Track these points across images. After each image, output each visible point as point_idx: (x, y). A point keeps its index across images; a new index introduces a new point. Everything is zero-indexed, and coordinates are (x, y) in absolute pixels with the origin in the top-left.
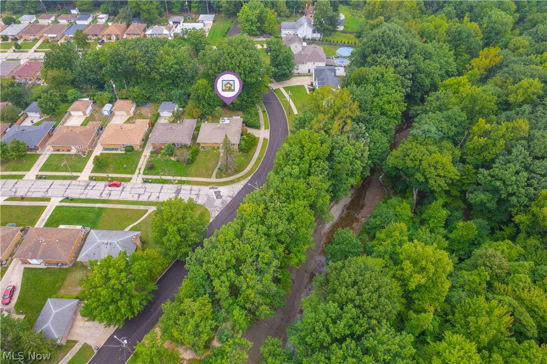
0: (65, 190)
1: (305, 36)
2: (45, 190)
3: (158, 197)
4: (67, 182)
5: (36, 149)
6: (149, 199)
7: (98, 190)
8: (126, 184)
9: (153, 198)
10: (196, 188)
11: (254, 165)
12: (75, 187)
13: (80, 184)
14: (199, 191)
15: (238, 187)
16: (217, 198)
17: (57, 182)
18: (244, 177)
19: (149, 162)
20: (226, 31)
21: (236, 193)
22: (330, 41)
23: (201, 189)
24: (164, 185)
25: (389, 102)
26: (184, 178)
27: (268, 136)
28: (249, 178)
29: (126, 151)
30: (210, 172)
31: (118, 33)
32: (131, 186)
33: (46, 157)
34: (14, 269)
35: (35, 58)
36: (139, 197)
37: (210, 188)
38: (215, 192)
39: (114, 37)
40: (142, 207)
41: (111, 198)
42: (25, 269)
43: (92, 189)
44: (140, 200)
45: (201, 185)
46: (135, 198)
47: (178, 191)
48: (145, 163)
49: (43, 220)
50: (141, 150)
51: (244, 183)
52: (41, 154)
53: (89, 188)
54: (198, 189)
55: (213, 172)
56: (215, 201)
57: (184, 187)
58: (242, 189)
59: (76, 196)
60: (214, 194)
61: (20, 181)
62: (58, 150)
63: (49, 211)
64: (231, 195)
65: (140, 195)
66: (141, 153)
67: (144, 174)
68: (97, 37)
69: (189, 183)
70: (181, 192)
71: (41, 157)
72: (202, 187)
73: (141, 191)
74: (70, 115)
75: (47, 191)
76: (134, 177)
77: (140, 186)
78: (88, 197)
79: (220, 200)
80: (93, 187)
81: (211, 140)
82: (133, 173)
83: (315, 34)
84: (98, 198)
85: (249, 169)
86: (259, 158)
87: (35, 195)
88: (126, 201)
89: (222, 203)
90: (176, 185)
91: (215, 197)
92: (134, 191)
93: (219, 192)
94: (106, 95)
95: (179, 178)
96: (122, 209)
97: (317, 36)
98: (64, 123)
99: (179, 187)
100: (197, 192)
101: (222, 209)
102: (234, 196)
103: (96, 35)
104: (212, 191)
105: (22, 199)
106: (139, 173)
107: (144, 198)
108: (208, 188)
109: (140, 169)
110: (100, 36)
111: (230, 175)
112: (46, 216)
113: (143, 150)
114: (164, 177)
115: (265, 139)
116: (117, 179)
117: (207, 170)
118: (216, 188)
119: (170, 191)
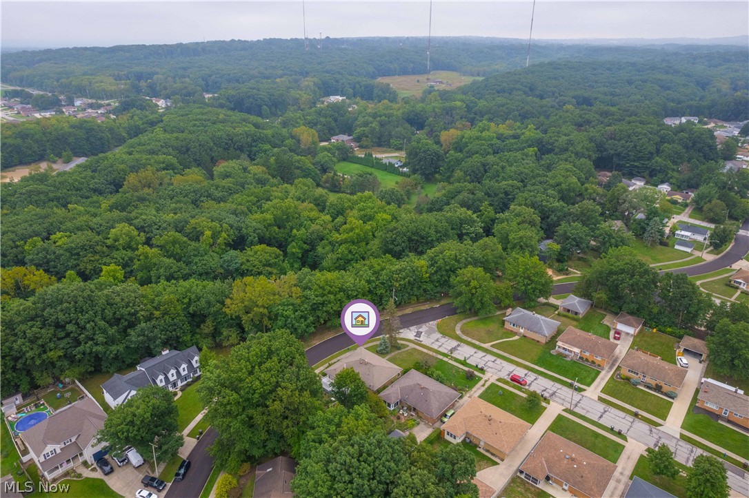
3: (475, 353)
4: (577, 410)
7: (539, 384)
8: (505, 378)
9: (481, 354)
10: (435, 346)
13: (561, 401)
14: (433, 343)
16: (421, 332)
21: (402, 330)
26: (441, 357)
28: (378, 337)
32: (500, 373)
36: (495, 360)
37: (421, 341)
38: (419, 337)
40: (495, 350)
41: (526, 371)
43: (547, 389)
44: (495, 358)
46: (499, 361)
48: (475, 390)
53: (551, 392)
57: (446, 352)
59: (565, 389)
60: (422, 336)
61: (650, 445)
63: (599, 386)
64: (408, 330)
65: (494, 362)
67: (481, 378)
69: (439, 353)
72: (428, 345)
73: (490, 364)
75: (605, 411)
76: (493, 381)
77: (489, 370)
78: (552, 383)
79: (420, 330)
80: (545, 390)
82: (493, 384)
84: (540, 377)
87: (621, 414)
89: (420, 328)
91: (423, 334)
92: (499, 367)
93: (416, 336)
95: (447, 360)
96: (516, 356)
100: (437, 343)
102: (405, 329)
104: (421, 339)
106: (486, 381)
107: (490, 358)
109: (484, 386)
119: (461, 353)
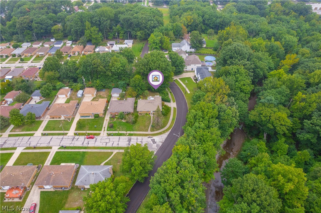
0: (60, 142)
1: (186, 50)
2: (48, 142)
3: (118, 144)
4: (61, 137)
5: (40, 117)
6: (112, 145)
7: (81, 141)
8: (97, 137)
9: (115, 145)
10: (140, 138)
11: (171, 123)
12: (66, 140)
13: (69, 137)
14: (142, 139)
15: (165, 136)
16: (154, 143)
17: (55, 137)
18: (167, 130)
19: (109, 123)
20: (141, 49)
21: (164, 140)
22: (200, 53)
23: (143, 138)
24: (120, 137)
25: (244, 85)
26: (132, 132)
27: (176, 107)
28: (170, 131)
29: (95, 117)
30: (147, 128)
31: (79, 51)
32: (101, 138)
33: (46, 122)
34: (34, 193)
35: (32, 66)
36: (106, 144)
37: (148, 138)
38: (152, 140)
39: (77, 53)
40: (109, 151)
41: (89, 146)
42: (41, 192)
43: (77, 141)
44: (107, 146)
45: (143, 136)
46: (104, 145)
47: (130, 140)
48: (107, 124)
49: (49, 161)
50: (103, 116)
51: (167, 133)
52: (43, 121)
53: (74, 140)
54: (141, 139)
55: (148, 128)
56: (152, 145)
57: (132, 137)
58: (167, 137)
59: (68, 145)
60: (151, 141)
61: (32, 137)
62: (53, 118)
63: (52, 155)
64: (161, 141)
65: (107, 143)
66: (104, 118)
67: (107, 130)
68: (67, 53)
69: (135, 135)
70: (131, 141)
71: (43, 122)
72: (143, 137)
73: (107, 141)
74: (58, 97)
75: (49, 143)
76: (102, 132)
77: (106, 137)
78: (75, 145)
79: (156, 145)
80: (77, 139)
81: (145, 109)
82: (101, 130)
83: (191, 49)
84: (82, 146)
85: (169, 126)
86: (173, 119)
87: (42, 145)
88: (99, 147)
89: (157, 146)
90: (128, 137)
91: (152, 143)
92: (103, 141)
93: (154, 140)
94: (79, 85)
95: (128, 132)
96: (97, 152)
97: (193, 50)
98: (55, 102)
99: (130, 138)
100: (141, 140)
101: (158, 149)
102: (163, 142)
103: (67, 52)
104: (150, 139)
105: (35, 148)
106: (104, 130)
107: (110, 145)
108: (147, 137)
109: (104, 127)
110: (68, 53)
111: (158, 130)
112: (50, 158)
113: (105, 117)
114: (120, 132)
115: (174, 108)
116: (91, 134)
117: (145, 126)
118: (152, 138)
119: (124, 140)
